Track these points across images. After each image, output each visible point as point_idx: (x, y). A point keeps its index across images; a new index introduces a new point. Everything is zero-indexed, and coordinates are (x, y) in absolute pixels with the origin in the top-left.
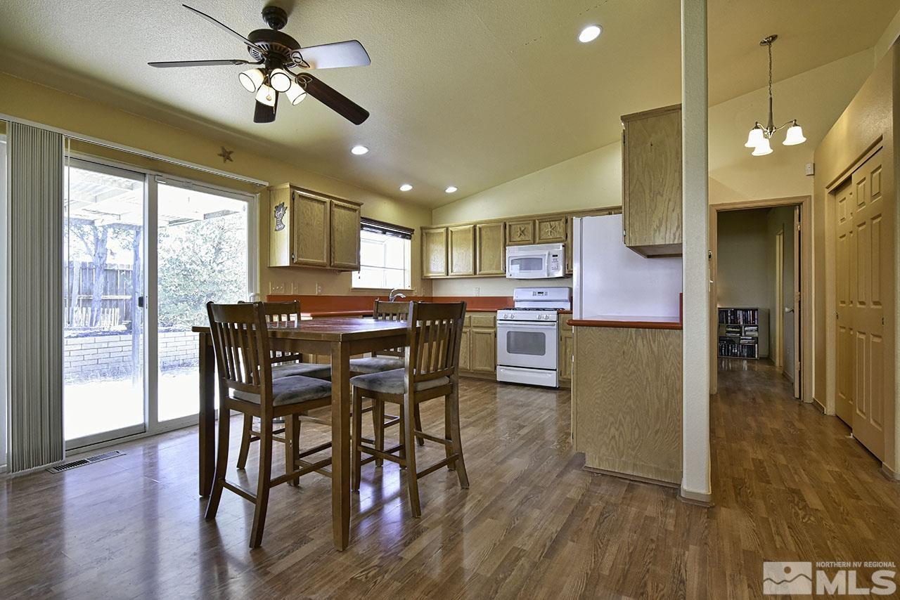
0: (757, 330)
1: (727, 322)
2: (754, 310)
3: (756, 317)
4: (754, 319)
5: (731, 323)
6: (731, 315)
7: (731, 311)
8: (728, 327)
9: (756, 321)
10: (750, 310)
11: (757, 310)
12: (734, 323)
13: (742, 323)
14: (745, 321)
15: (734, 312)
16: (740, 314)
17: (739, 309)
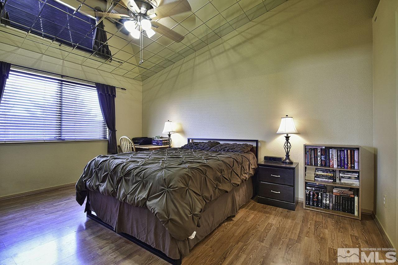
0: (358, 178)
1: (316, 164)
2: (352, 150)
3: (356, 159)
4: (353, 161)
5: (321, 165)
6: (321, 155)
7: (321, 149)
8: (317, 169)
9: (356, 164)
10: (347, 149)
11: (358, 149)
12: (325, 166)
13: (335, 166)
14: (341, 163)
15: (326, 150)
16: (334, 154)
17: (332, 148)
